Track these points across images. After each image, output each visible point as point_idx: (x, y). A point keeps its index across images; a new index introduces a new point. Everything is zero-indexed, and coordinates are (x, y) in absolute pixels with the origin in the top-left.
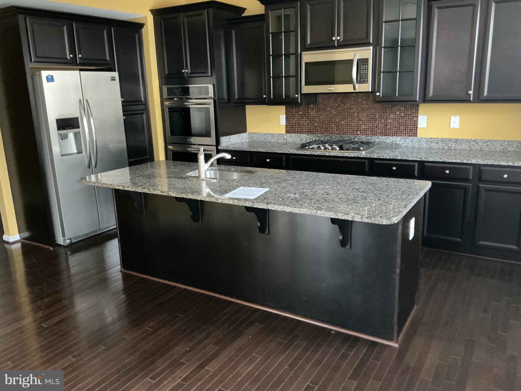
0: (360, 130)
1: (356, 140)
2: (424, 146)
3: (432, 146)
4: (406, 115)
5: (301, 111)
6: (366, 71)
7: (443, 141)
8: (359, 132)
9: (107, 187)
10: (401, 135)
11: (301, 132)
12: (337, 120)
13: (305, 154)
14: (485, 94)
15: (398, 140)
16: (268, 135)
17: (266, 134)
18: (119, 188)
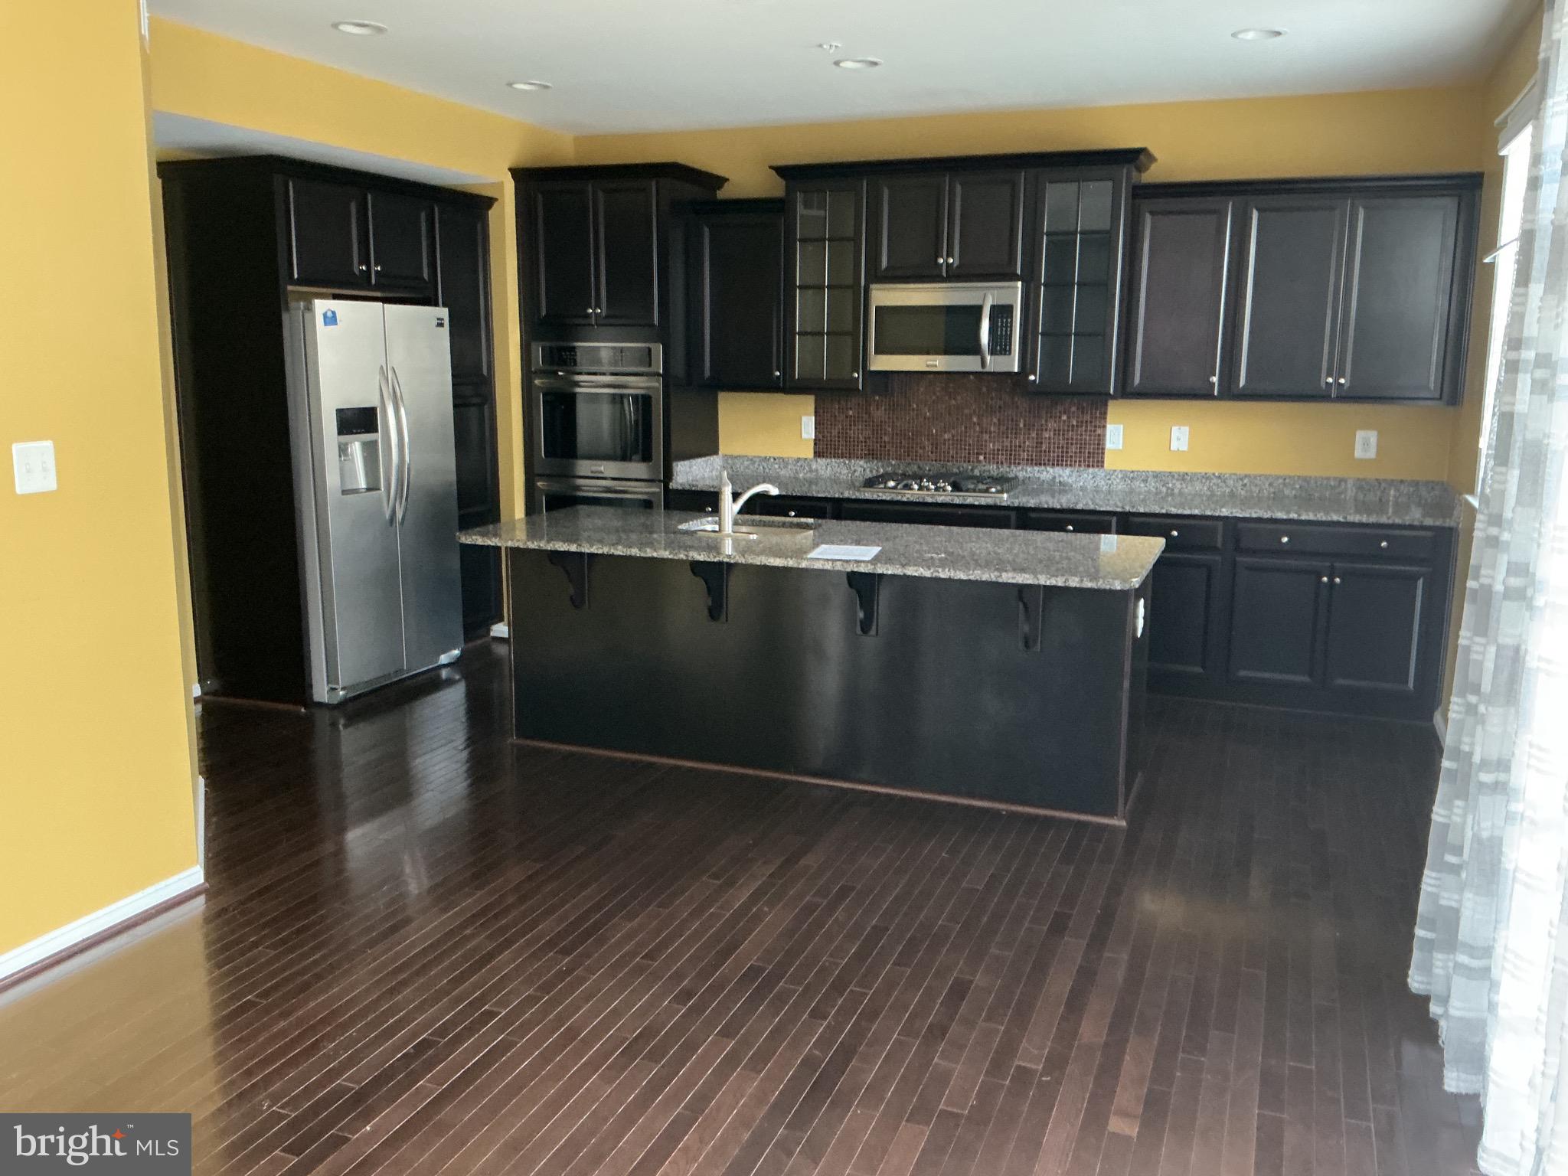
0: (983, 452)
1: (977, 473)
2: (1120, 487)
3: (1134, 487)
4: (1082, 422)
5: (851, 409)
6: (1009, 329)
7: (1156, 476)
8: (981, 458)
9: (537, 548)
10: (1071, 465)
11: (851, 455)
12: (934, 431)
13: (878, 499)
14: (1242, 383)
15: (1064, 474)
16: (772, 460)
17: (766, 459)
18: (566, 549)
